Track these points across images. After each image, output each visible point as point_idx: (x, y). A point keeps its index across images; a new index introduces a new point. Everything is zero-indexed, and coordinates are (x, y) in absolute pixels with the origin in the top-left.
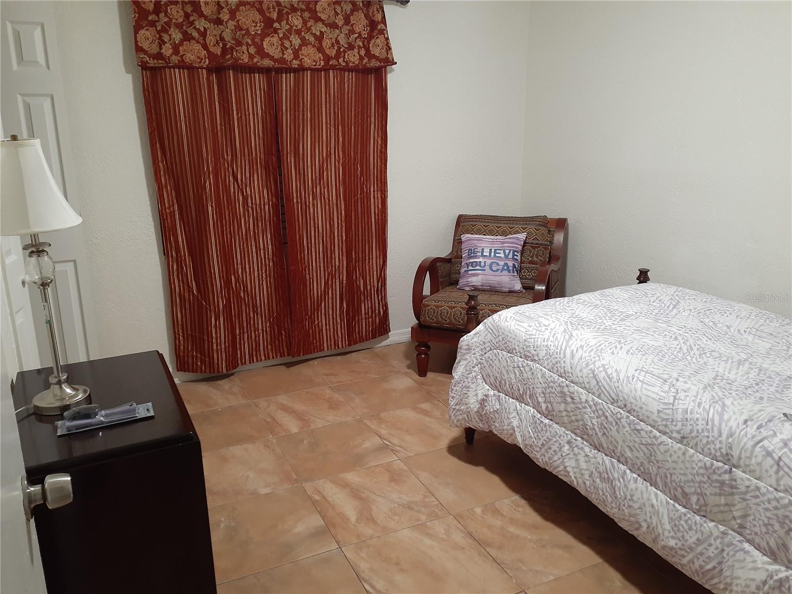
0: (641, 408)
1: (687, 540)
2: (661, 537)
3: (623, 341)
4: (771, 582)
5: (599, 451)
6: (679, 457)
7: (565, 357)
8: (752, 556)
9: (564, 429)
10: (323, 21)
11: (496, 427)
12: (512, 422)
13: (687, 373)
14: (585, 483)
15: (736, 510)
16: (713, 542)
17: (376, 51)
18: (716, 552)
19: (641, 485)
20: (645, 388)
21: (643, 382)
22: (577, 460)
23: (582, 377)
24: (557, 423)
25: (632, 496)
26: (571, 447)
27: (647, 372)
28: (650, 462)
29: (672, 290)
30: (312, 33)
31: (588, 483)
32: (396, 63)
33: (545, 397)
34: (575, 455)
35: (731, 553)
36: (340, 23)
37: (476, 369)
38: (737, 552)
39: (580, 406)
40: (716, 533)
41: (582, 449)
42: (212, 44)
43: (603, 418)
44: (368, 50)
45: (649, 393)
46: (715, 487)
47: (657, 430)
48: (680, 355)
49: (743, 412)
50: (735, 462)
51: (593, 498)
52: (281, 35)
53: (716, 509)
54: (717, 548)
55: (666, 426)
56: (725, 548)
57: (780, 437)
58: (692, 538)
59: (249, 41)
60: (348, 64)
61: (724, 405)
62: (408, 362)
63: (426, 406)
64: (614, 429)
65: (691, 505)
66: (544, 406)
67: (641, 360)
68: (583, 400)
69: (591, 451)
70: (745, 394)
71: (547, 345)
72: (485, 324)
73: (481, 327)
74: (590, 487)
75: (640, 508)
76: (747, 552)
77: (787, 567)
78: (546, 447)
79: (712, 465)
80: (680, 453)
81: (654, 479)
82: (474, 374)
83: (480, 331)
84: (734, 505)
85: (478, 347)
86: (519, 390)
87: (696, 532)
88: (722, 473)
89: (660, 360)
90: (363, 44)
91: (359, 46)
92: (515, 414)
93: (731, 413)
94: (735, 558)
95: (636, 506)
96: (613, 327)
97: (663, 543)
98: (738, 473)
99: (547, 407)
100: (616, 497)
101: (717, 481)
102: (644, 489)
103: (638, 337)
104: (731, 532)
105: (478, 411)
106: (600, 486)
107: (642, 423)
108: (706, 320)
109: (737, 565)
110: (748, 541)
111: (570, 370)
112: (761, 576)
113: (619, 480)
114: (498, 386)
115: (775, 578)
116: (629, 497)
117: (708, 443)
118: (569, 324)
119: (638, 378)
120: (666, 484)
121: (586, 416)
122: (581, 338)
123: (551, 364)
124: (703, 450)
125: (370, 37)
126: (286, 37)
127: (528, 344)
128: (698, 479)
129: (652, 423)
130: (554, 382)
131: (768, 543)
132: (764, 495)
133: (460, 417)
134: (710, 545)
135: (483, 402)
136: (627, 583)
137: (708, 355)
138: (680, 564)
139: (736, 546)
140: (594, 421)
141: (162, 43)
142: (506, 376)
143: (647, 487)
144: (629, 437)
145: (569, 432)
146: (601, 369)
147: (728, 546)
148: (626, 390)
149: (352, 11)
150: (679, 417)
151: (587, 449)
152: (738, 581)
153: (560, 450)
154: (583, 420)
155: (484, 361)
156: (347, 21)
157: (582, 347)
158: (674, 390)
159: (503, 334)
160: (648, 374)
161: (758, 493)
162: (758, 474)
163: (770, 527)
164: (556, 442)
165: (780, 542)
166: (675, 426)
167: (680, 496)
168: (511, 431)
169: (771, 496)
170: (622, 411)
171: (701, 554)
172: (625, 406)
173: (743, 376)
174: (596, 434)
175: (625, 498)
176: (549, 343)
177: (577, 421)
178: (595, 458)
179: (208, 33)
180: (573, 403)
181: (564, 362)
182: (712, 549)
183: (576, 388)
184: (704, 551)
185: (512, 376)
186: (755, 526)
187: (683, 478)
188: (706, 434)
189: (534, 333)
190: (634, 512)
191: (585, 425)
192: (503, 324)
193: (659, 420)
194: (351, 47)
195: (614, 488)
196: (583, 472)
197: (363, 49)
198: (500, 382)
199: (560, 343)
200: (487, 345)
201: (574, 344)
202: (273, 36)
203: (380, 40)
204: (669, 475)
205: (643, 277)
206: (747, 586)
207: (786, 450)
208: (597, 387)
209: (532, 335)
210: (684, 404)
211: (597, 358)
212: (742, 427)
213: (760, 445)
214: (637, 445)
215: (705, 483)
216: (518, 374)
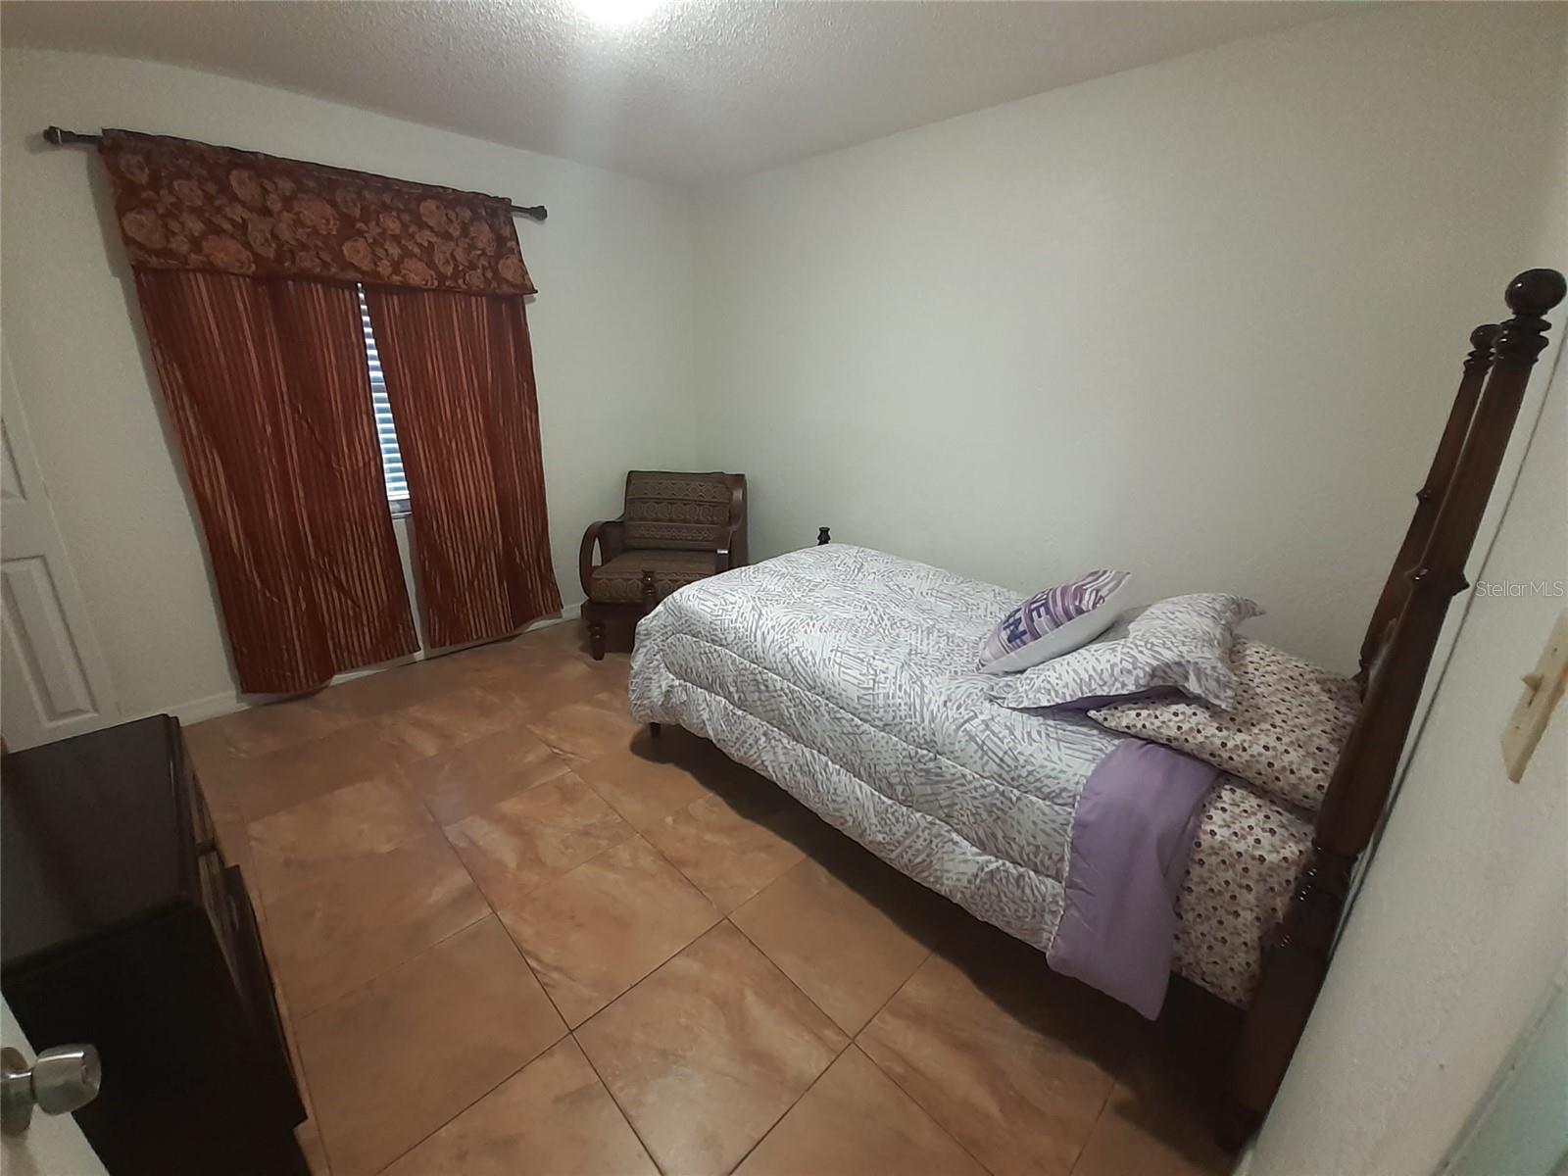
0: (840, 694)
1: (894, 834)
2: (868, 832)
3: (814, 616)
4: (983, 875)
5: (798, 742)
6: (882, 747)
7: (755, 640)
8: (961, 847)
9: (758, 720)
10: (432, 229)
11: (684, 720)
12: (701, 715)
13: (882, 650)
14: (784, 778)
15: (943, 800)
16: (921, 834)
17: (508, 275)
18: (924, 844)
19: (845, 777)
20: (843, 672)
21: (839, 664)
22: (775, 753)
23: (775, 662)
24: (751, 714)
25: (835, 790)
26: (767, 738)
27: (843, 653)
28: (853, 752)
29: (853, 551)
30: (416, 243)
31: (787, 777)
32: (537, 292)
33: (736, 685)
34: (772, 747)
35: (940, 845)
36: (456, 234)
37: (658, 657)
38: (946, 842)
39: (775, 694)
40: (923, 824)
41: (780, 740)
42: (258, 242)
43: (800, 707)
44: (496, 272)
45: (848, 678)
46: (921, 776)
47: (858, 717)
48: (873, 627)
49: (941, 692)
50: (939, 748)
51: (794, 793)
52: (370, 241)
53: (922, 800)
54: (925, 840)
55: (867, 713)
56: (933, 839)
57: (981, 717)
58: (899, 831)
59: (320, 244)
60: (470, 288)
61: (923, 686)
62: (580, 644)
63: (603, 696)
64: (813, 719)
65: (897, 795)
66: (736, 697)
67: (835, 638)
68: (778, 688)
69: (789, 743)
70: (939, 668)
71: (735, 628)
72: (665, 603)
73: (660, 607)
74: (790, 782)
75: (845, 802)
76: (956, 843)
77: (996, 857)
78: (741, 741)
79: (917, 753)
80: (883, 742)
81: (857, 770)
82: (655, 663)
83: (659, 612)
84: (940, 794)
85: (658, 632)
86: (707, 679)
87: (904, 824)
88: (927, 761)
89: (855, 636)
90: (489, 263)
91: (483, 266)
92: (704, 705)
93: (931, 695)
94: (944, 850)
95: (840, 800)
96: (803, 599)
97: (870, 838)
98: (943, 760)
99: (740, 697)
100: (819, 791)
101: (922, 770)
102: (848, 781)
103: (829, 610)
104: (938, 822)
105: (662, 705)
106: (802, 781)
107: (842, 711)
108: (891, 584)
109: (946, 857)
110: (956, 831)
111: (762, 655)
112: (973, 869)
113: (821, 774)
114: (684, 674)
115: (986, 870)
116: (832, 791)
117: (911, 730)
118: (757, 599)
119: (834, 660)
120: (870, 776)
121: (782, 705)
122: (771, 615)
123: (741, 649)
124: (906, 737)
125: (499, 256)
126: (377, 243)
127: (715, 627)
128: (903, 769)
129: (853, 711)
130: (745, 669)
131: (976, 834)
132: (970, 782)
133: (643, 713)
134: (918, 837)
135: (668, 694)
136: (834, 879)
137: (898, 624)
138: (890, 859)
139: (945, 836)
140: (791, 710)
141: (169, 233)
142: (693, 664)
143: (850, 778)
144: (829, 727)
145: (764, 723)
146: (796, 652)
147: (936, 837)
148: (823, 675)
149: (472, 221)
150: (881, 702)
151: (785, 741)
152: (949, 875)
153: (756, 742)
154: (778, 709)
155: (666, 648)
156: (465, 233)
157: (773, 627)
158: (872, 672)
159: (686, 615)
160: (844, 656)
161: (963, 781)
162: (962, 761)
163: (977, 817)
164: (751, 734)
165: (988, 831)
166: (877, 713)
167: (883, 786)
168: (702, 725)
169: (977, 784)
170: (820, 698)
171: (910, 847)
172: (823, 693)
173: (933, 646)
174: (794, 724)
175: (829, 792)
176: (738, 625)
177: (773, 710)
178: (794, 750)
179: (250, 226)
180: (767, 691)
181: (756, 646)
182: (921, 841)
183: (770, 674)
184: (913, 844)
185: (700, 663)
186: (962, 815)
187: (888, 769)
188: (909, 720)
189: (720, 613)
190: (837, 806)
191: (782, 715)
192: (685, 604)
193: (859, 707)
194: (472, 266)
195: (817, 783)
196: (782, 765)
197: (489, 270)
198: (686, 671)
199: (750, 625)
200: (669, 628)
201: (766, 624)
202: (356, 240)
203: (512, 260)
204: (872, 767)
205: (824, 537)
206: (958, 880)
207: (988, 732)
208: (792, 673)
209: (718, 616)
210: (885, 688)
211: (790, 640)
212: (943, 709)
213: (962, 729)
214: (837, 735)
215: (910, 772)
216: (705, 661)
